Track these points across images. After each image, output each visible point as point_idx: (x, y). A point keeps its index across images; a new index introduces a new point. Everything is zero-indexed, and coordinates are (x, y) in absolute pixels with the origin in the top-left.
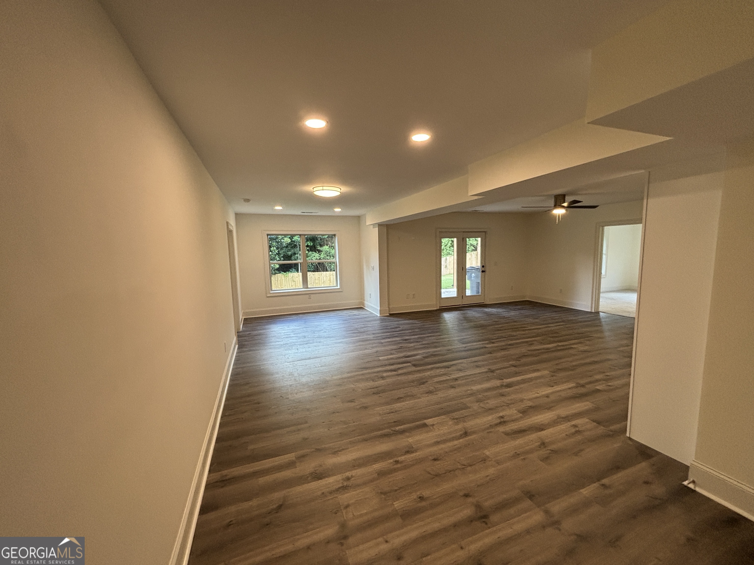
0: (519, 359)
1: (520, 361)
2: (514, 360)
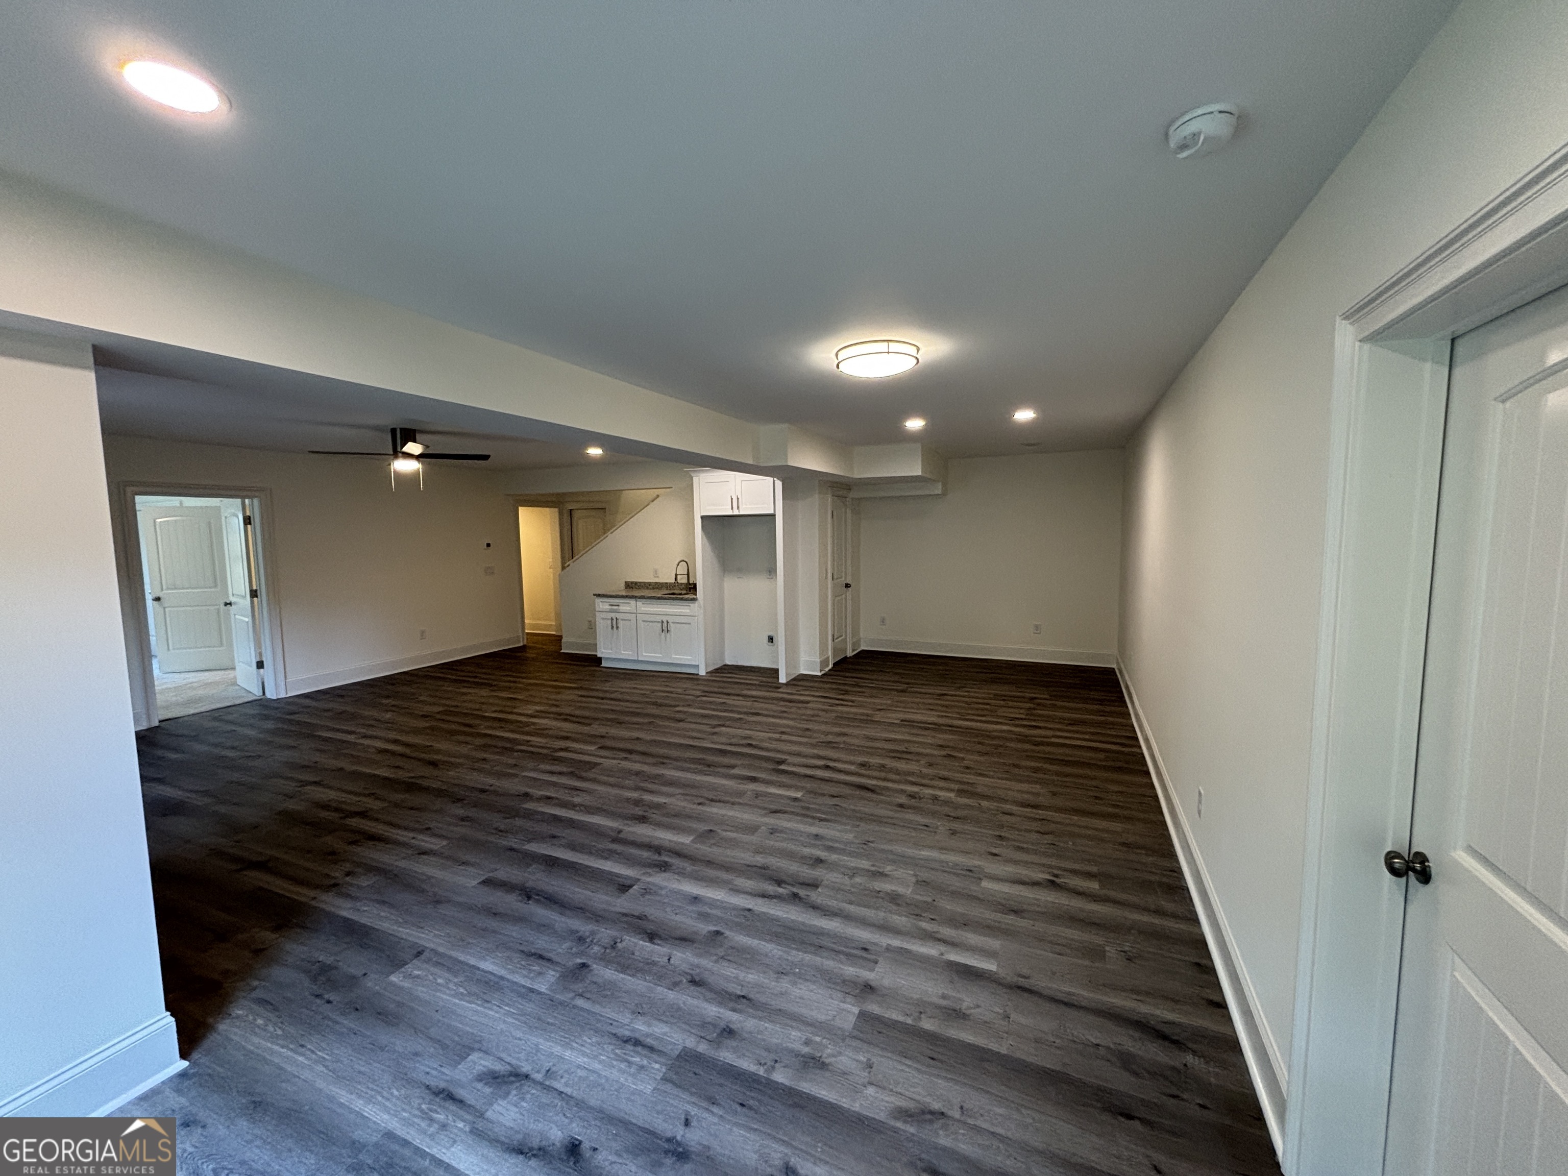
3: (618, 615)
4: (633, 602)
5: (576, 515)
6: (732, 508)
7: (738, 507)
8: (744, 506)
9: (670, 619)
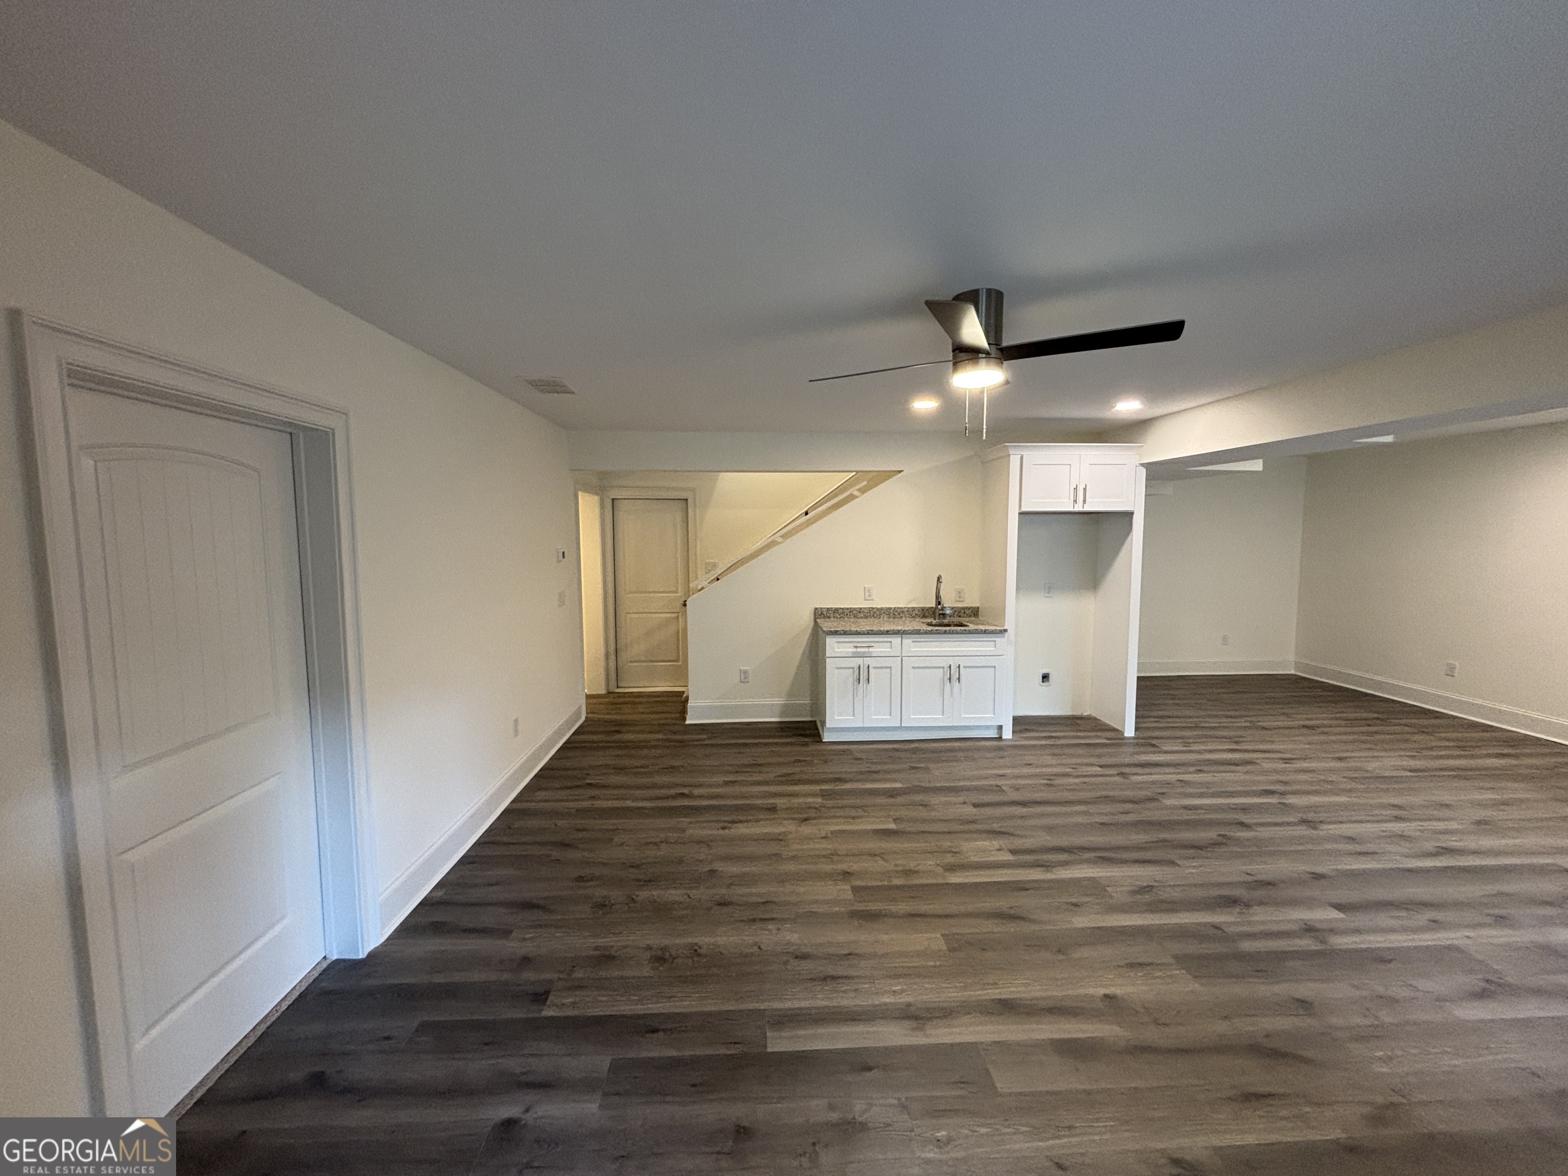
0: (1220, 839)
1: (1220, 835)
2: (1238, 841)
3: (868, 661)
4: (896, 640)
5: (622, 506)
6: (1075, 501)
7: (1084, 501)
8: (1091, 500)
9: (963, 662)
